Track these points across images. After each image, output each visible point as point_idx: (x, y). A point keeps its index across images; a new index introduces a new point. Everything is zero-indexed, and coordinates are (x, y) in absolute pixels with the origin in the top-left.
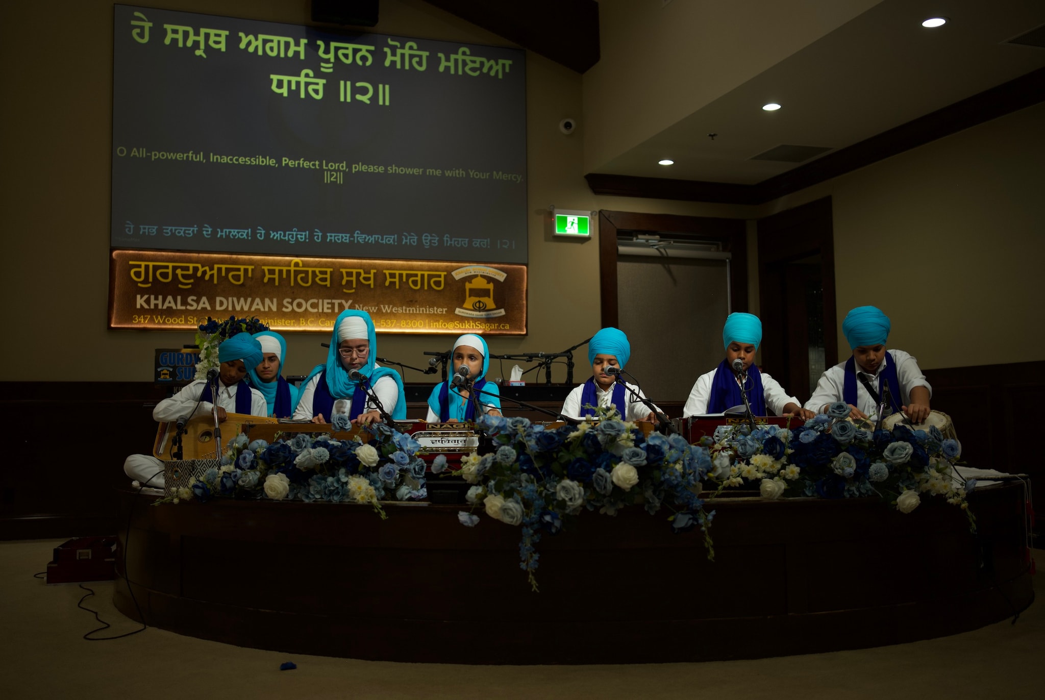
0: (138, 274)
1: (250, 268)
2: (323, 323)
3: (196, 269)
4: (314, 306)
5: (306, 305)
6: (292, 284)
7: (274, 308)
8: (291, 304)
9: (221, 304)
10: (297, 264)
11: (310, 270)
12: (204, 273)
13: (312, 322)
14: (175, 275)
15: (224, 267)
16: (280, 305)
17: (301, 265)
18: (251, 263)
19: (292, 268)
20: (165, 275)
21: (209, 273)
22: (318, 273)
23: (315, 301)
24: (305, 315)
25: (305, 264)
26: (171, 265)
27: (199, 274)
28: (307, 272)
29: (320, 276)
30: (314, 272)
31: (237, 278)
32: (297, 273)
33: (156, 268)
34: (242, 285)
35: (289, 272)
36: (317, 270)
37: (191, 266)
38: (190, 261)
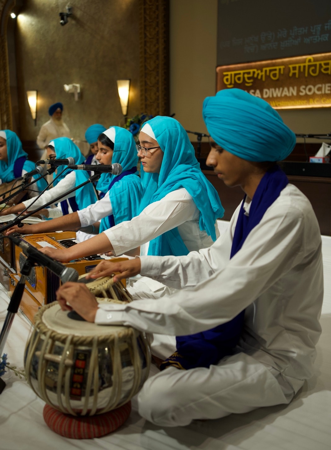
0: (227, 80)
1: (282, 67)
2: (324, 101)
3: (254, 73)
4: (319, 89)
5: (314, 90)
6: (306, 75)
7: (295, 94)
8: (305, 89)
9: (266, 93)
10: (310, 61)
11: (318, 63)
12: (258, 74)
13: (317, 101)
14: (244, 78)
15: (268, 69)
16: (299, 91)
17: (312, 60)
18: (282, 64)
19: (307, 64)
20: (239, 79)
21: (260, 74)
22: (323, 65)
23: (320, 85)
24: (313, 97)
25: (316, 60)
26: (242, 72)
27: (255, 76)
28: (315, 65)
29: (324, 67)
30: (321, 66)
31: (275, 75)
32: (309, 66)
33: (235, 75)
34: (278, 80)
35: (304, 67)
36: (322, 63)
37: (251, 71)
38: (251, 68)
